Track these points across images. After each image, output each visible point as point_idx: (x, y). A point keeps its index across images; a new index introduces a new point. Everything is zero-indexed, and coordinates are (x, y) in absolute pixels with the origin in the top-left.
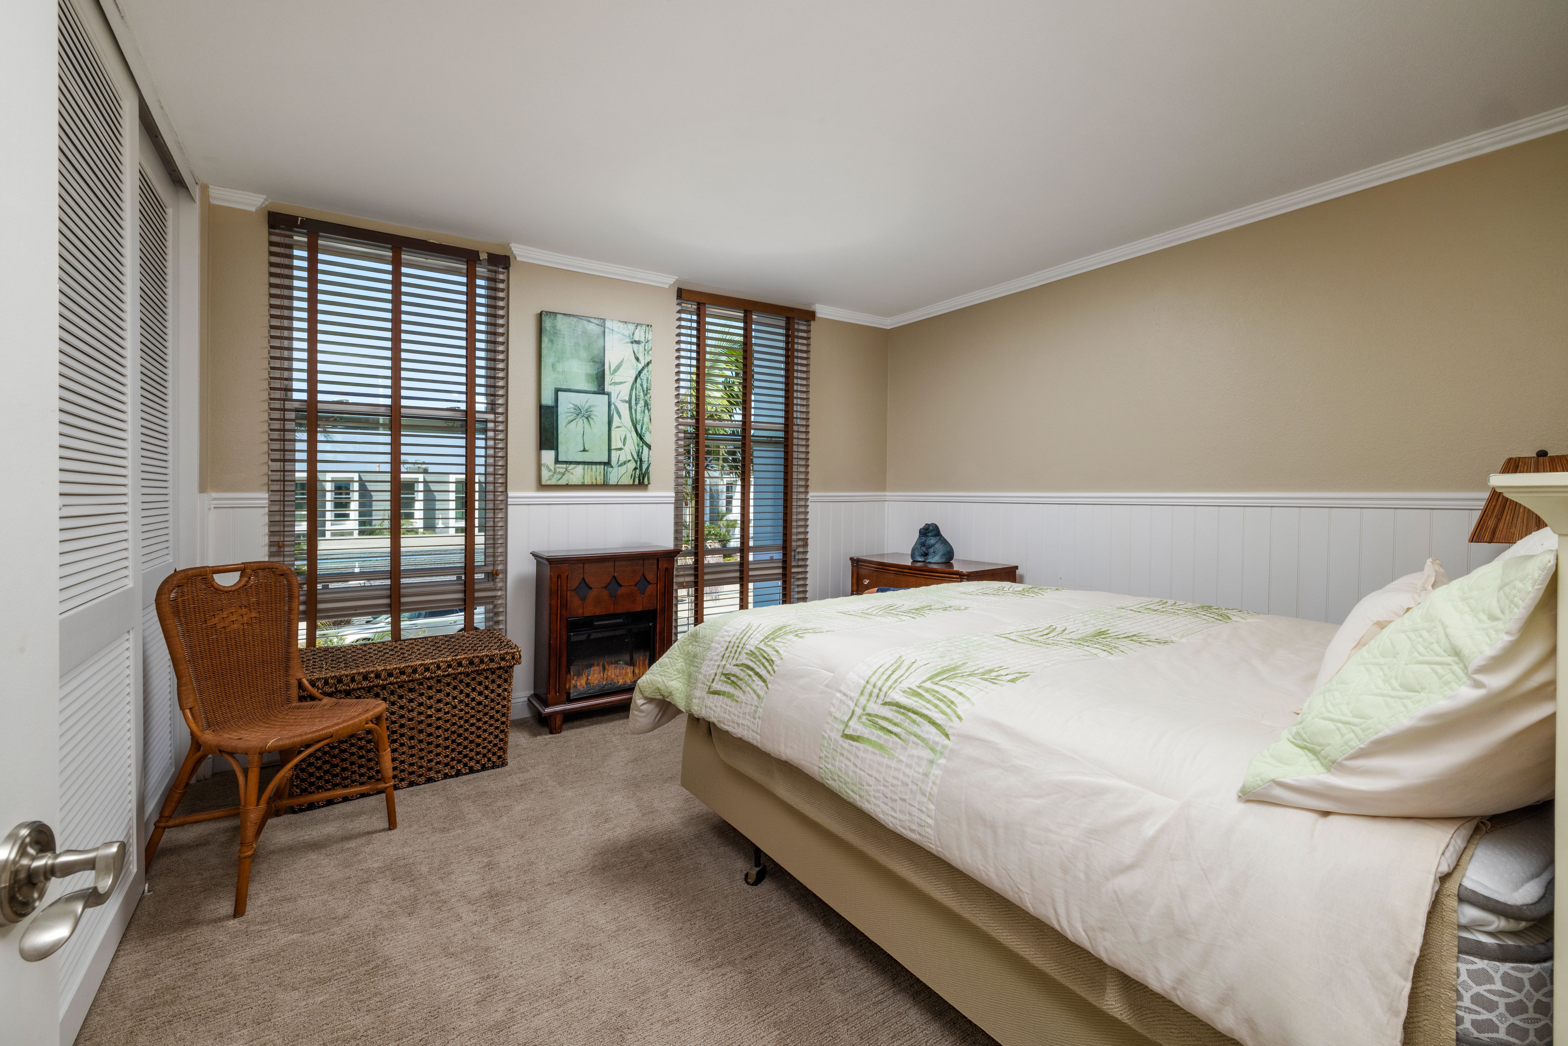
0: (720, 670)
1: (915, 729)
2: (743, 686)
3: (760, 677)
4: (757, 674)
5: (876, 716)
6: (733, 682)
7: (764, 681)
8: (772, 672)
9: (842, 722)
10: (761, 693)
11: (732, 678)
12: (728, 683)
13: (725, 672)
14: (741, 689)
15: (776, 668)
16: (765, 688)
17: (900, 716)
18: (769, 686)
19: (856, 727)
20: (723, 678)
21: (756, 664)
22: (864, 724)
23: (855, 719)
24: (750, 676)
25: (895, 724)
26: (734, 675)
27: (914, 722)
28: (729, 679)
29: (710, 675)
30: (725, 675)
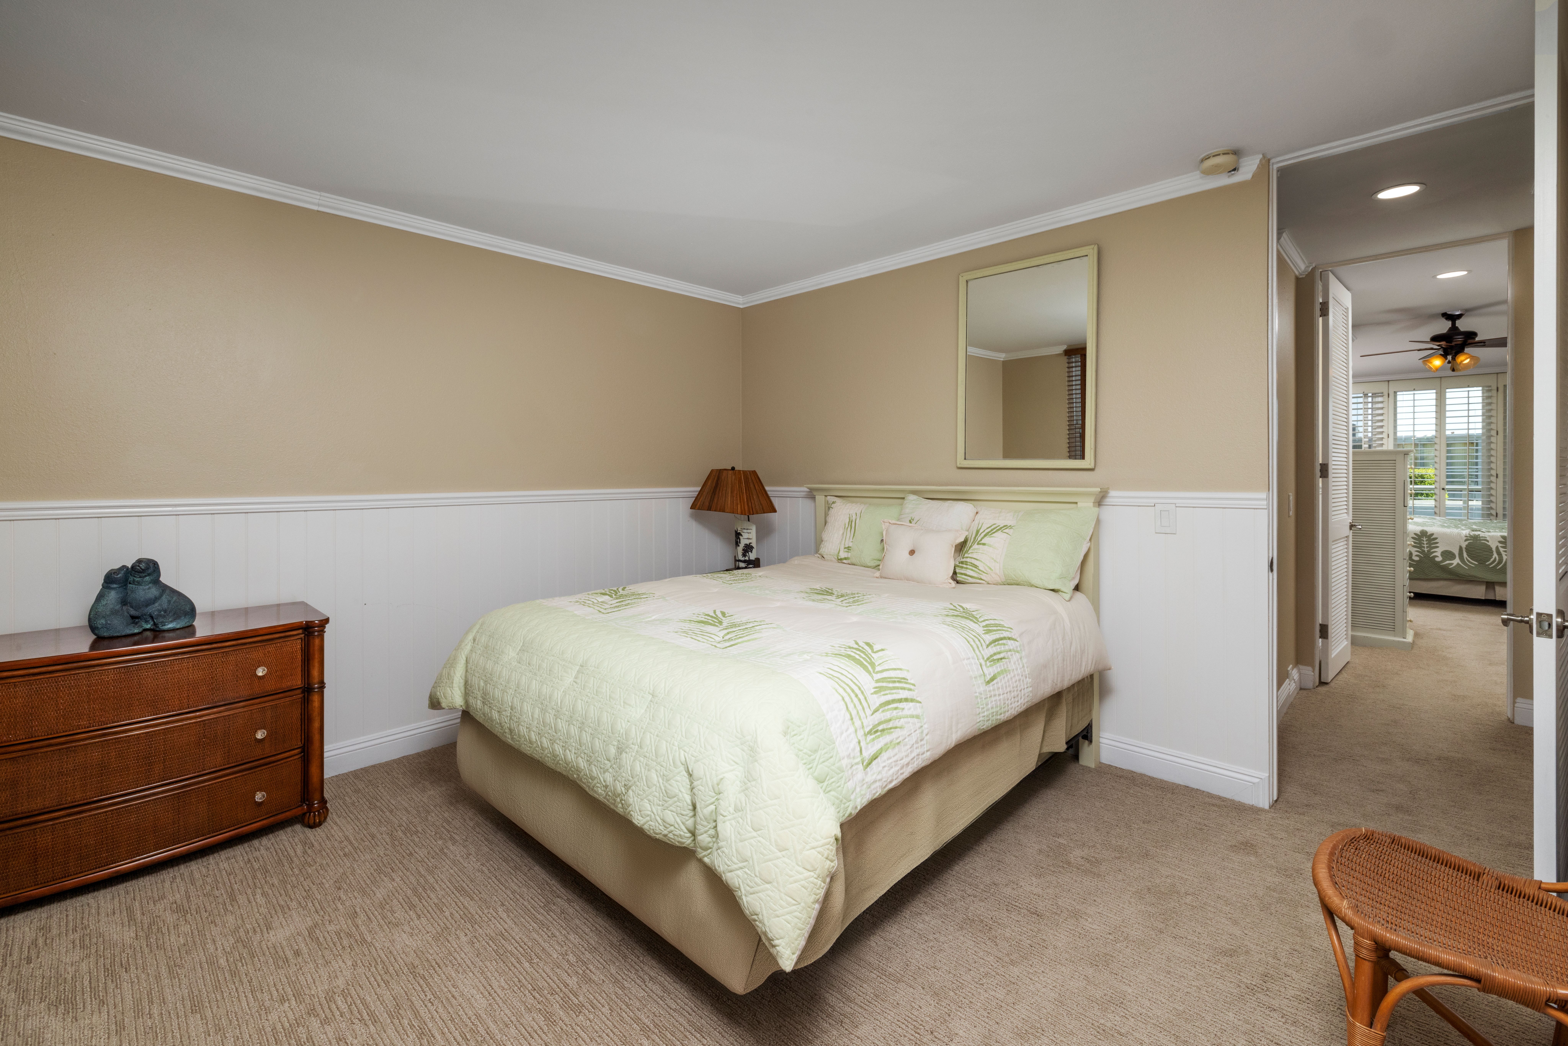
0: (861, 733)
1: (1007, 648)
2: (898, 723)
3: (906, 700)
4: (900, 701)
5: (991, 656)
6: (883, 730)
7: (912, 700)
8: (912, 687)
9: (980, 676)
10: (919, 711)
11: (880, 728)
12: (879, 737)
13: (867, 730)
14: (896, 728)
15: (912, 682)
16: (918, 705)
17: (998, 647)
18: (918, 699)
19: (990, 671)
20: (870, 737)
21: (893, 694)
22: (991, 666)
23: (984, 668)
24: (896, 708)
25: (999, 653)
26: (879, 724)
27: (1004, 644)
28: (876, 732)
29: (854, 750)
30: (870, 733)
